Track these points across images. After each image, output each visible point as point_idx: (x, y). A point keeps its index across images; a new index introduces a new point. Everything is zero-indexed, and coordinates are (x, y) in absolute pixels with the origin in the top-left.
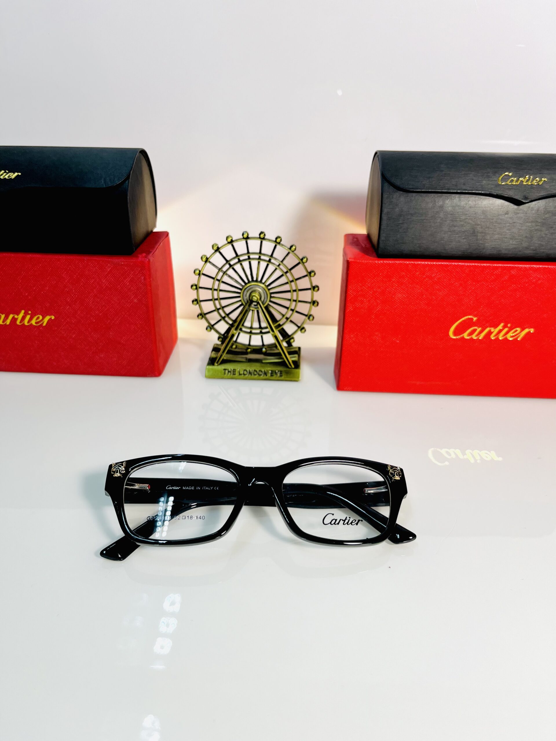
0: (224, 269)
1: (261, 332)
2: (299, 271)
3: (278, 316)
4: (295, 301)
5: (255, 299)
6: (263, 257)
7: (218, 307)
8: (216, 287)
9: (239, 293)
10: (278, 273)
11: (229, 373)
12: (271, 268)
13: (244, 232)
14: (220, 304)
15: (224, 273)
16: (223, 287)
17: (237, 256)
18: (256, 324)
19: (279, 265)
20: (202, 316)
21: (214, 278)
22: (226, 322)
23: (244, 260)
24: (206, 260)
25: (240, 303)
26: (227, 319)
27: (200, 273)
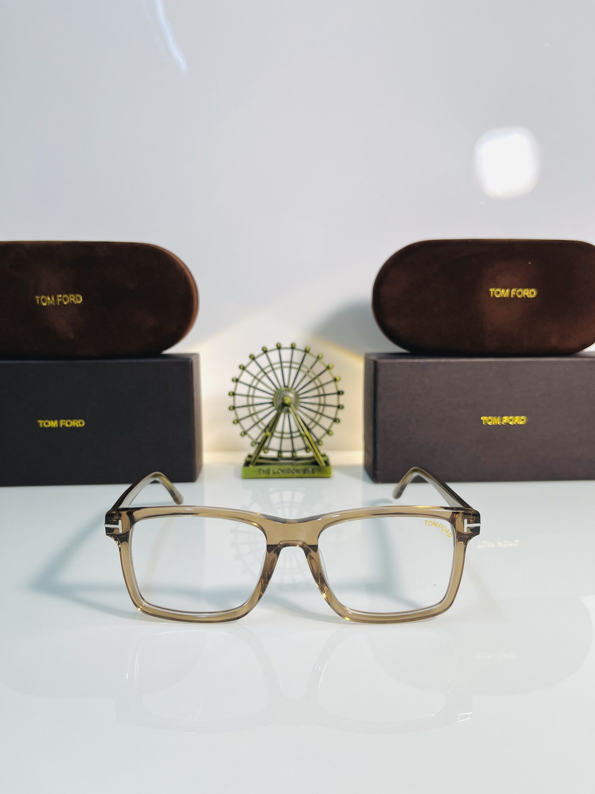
0: (259, 377)
1: (292, 438)
2: (326, 377)
3: (307, 421)
4: (323, 405)
6: (293, 365)
7: (252, 412)
8: (251, 393)
9: (273, 399)
10: (307, 380)
11: (264, 472)
12: (301, 375)
13: (278, 344)
14: (254, 409)
15: (259, 380)
16: (257, 393)
17: (271, 365)
18: (287, 430)
19: (308, 372)
20: (237, 421)
21: (250, 386)
22: (260, 428)
23: (277, 368)
24: (243, 368)
25: (273, 408)
26: (260, 424)
27: (237, 380)
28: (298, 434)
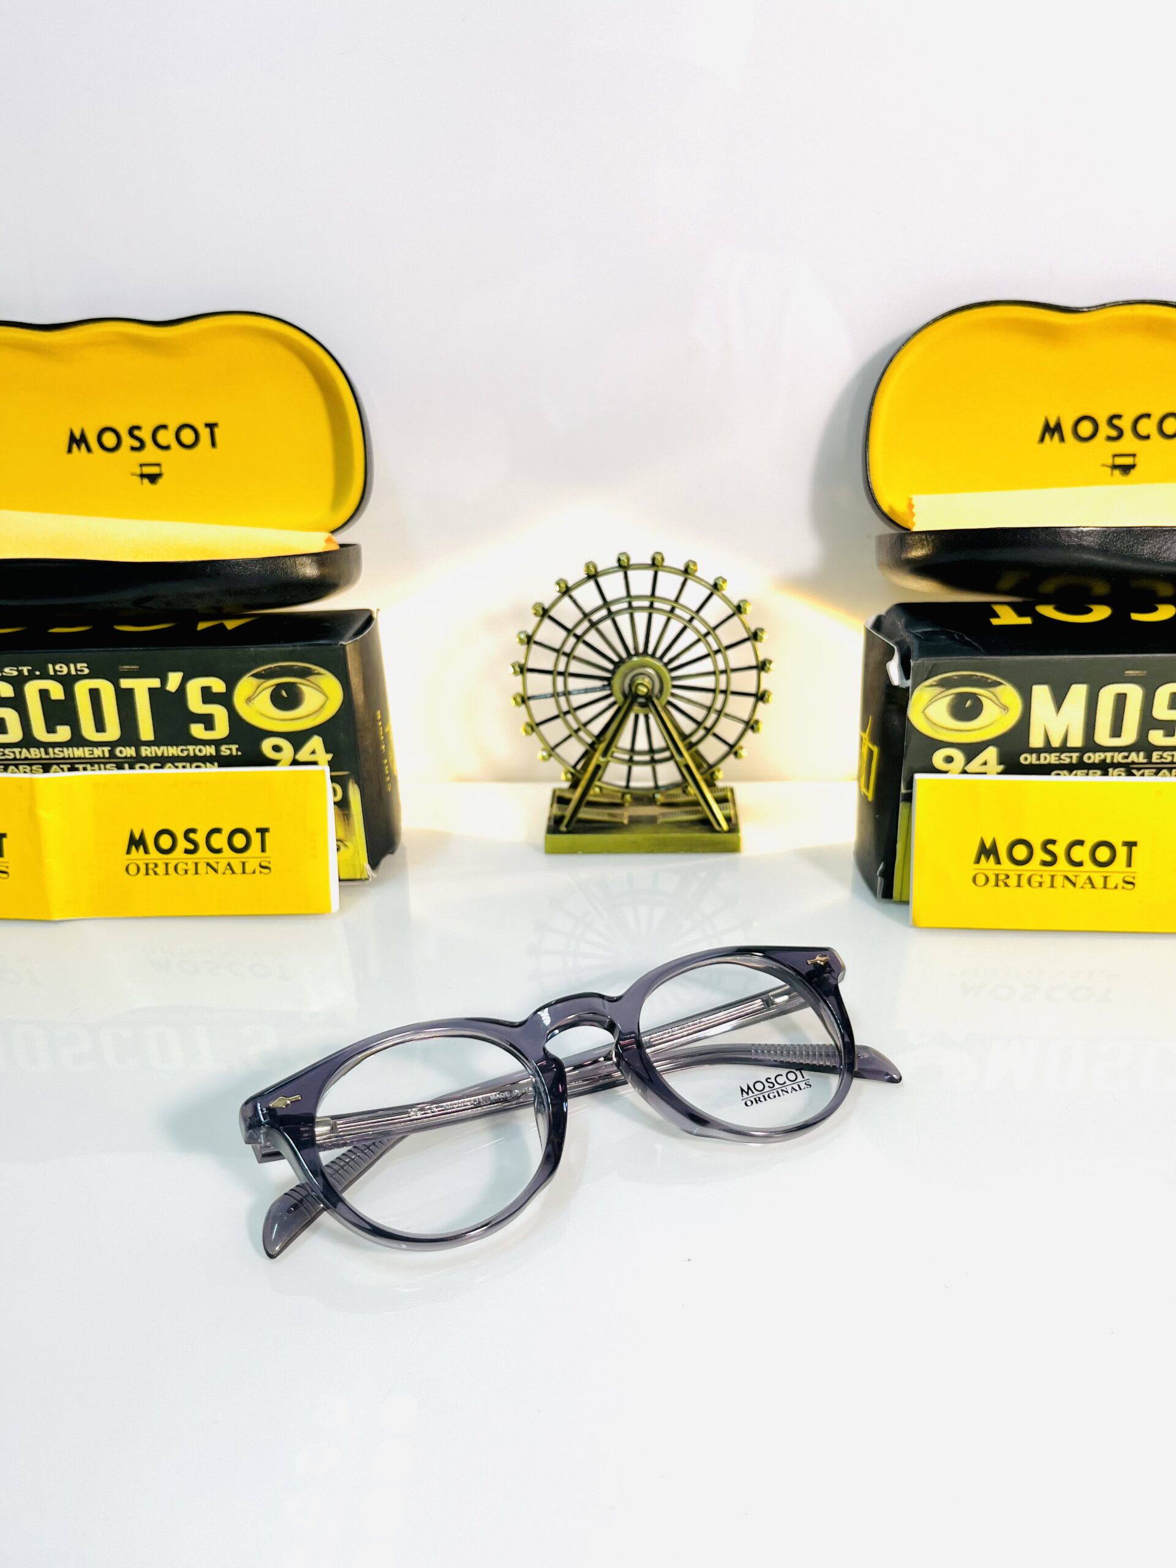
0: (579, 631)
1: (653, 761)
2: (732, 632)
3: (687, 726)
4: (724, 692)
5: (643, 690)
6: (657, 605)
7: (565, 708)
8: (561, 668)
9: (608, 679)
10: (690, 637)
12: (675, 626)
13: (621, 554)
14: (568, 702)
15: (579, 639)
16: (576, 667)
17: (606, 604)
18: (642, 744)
19: (692, 619)
20: (534, 727)
21: (557, 651)
22: (581, 740)
23: (619, 612)
24: (544, 613)
25: (611, 700)
26: (582, 734)
27: (529, 640)
28: (667, 754)
